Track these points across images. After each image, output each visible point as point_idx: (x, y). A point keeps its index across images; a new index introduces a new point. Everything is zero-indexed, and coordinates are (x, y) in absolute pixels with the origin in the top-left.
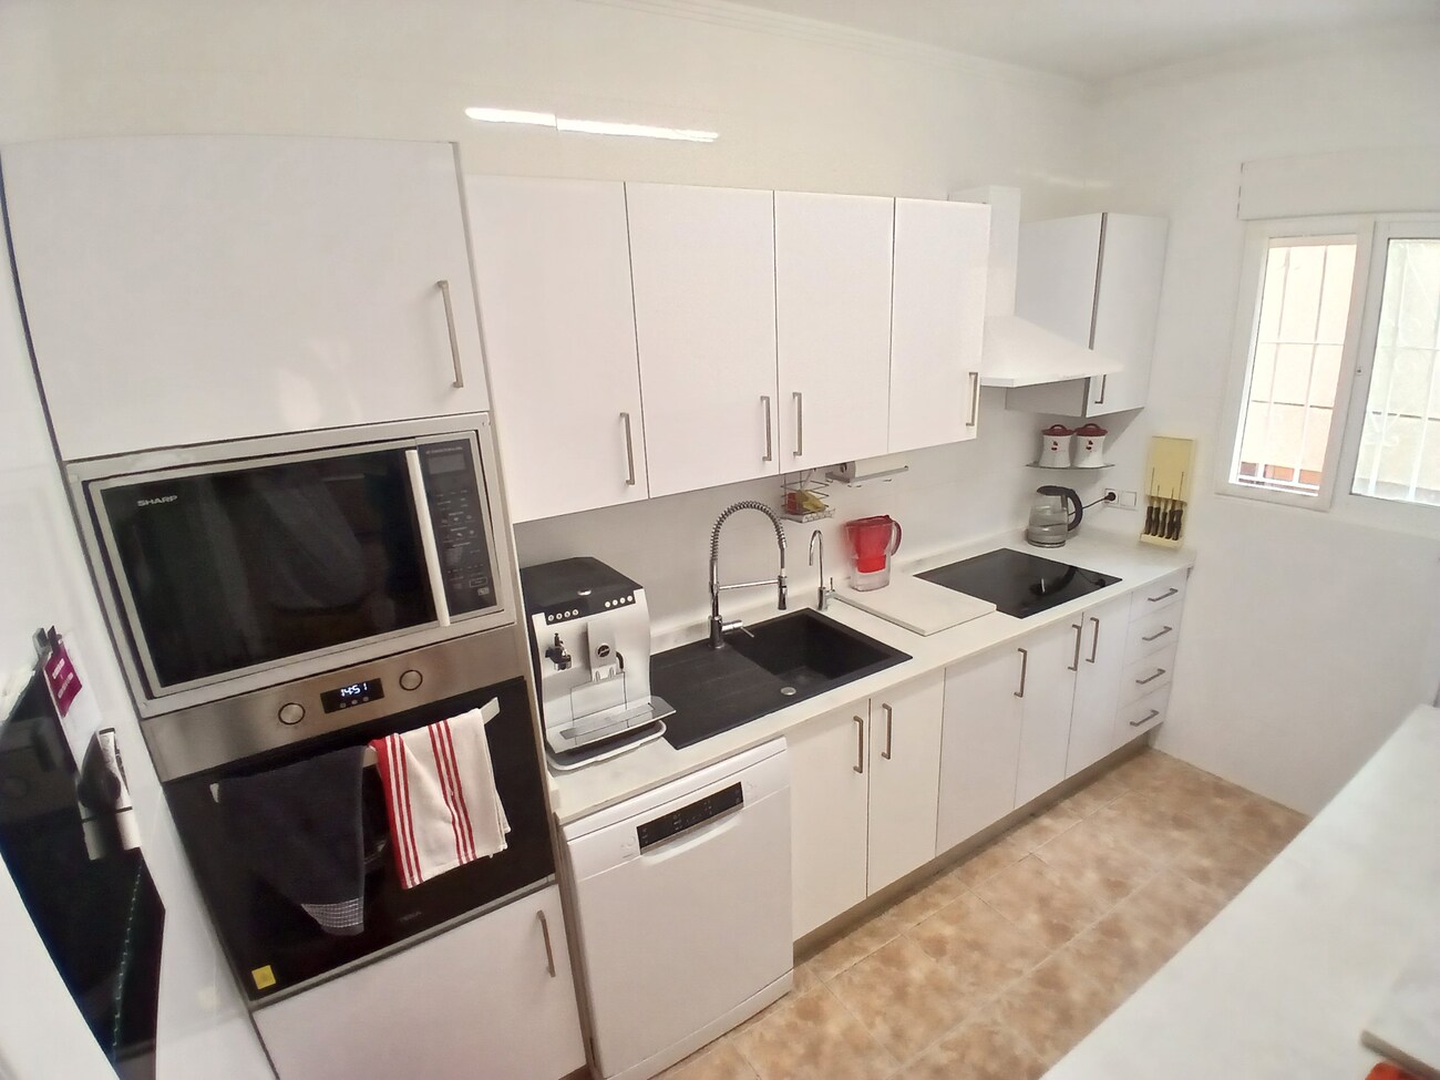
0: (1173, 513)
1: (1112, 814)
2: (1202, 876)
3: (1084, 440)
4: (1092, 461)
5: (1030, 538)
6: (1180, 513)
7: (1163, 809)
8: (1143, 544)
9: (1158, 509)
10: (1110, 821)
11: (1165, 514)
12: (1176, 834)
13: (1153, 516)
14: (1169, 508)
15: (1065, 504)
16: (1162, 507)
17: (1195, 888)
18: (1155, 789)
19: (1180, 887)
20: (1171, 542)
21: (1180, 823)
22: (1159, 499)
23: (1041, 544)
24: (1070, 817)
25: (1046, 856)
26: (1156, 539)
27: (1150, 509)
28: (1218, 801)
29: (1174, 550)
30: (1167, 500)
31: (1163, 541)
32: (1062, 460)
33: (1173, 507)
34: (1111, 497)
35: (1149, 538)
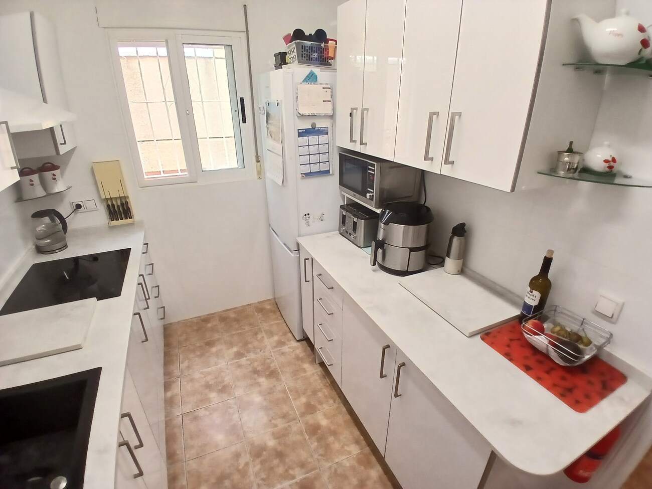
0: (122, 204)
1: (186, 364)
2: (239, 355)
3: (48, 175)
4: (59, 187)
5: (40, 250)
6: (127, 203)
7: (198, 345)
8: (112, 228)
9: (113, 205)
10: (189, 367)
11: (118, 206)
12: (214, 349)
13: (112, 210)
14: (119, 203)
15: (53, 220)
16: (114, 203)
17: (243, 361)
18: (186, 340)
19: (240, 366)
20: (129, 221)
21: (210, 344)
22: (111, 199)
23: (53, 252)
24: (174, 382)
25: (187, 408)
26: (120, 222)
27: (108, 206)
28: (209, 325)
29: (132, 224)
30: (116, 198)
31: (124, 221)
32: (39, 192)
33: (121, 201)
34: (79, 206)
35: (115, 223)
